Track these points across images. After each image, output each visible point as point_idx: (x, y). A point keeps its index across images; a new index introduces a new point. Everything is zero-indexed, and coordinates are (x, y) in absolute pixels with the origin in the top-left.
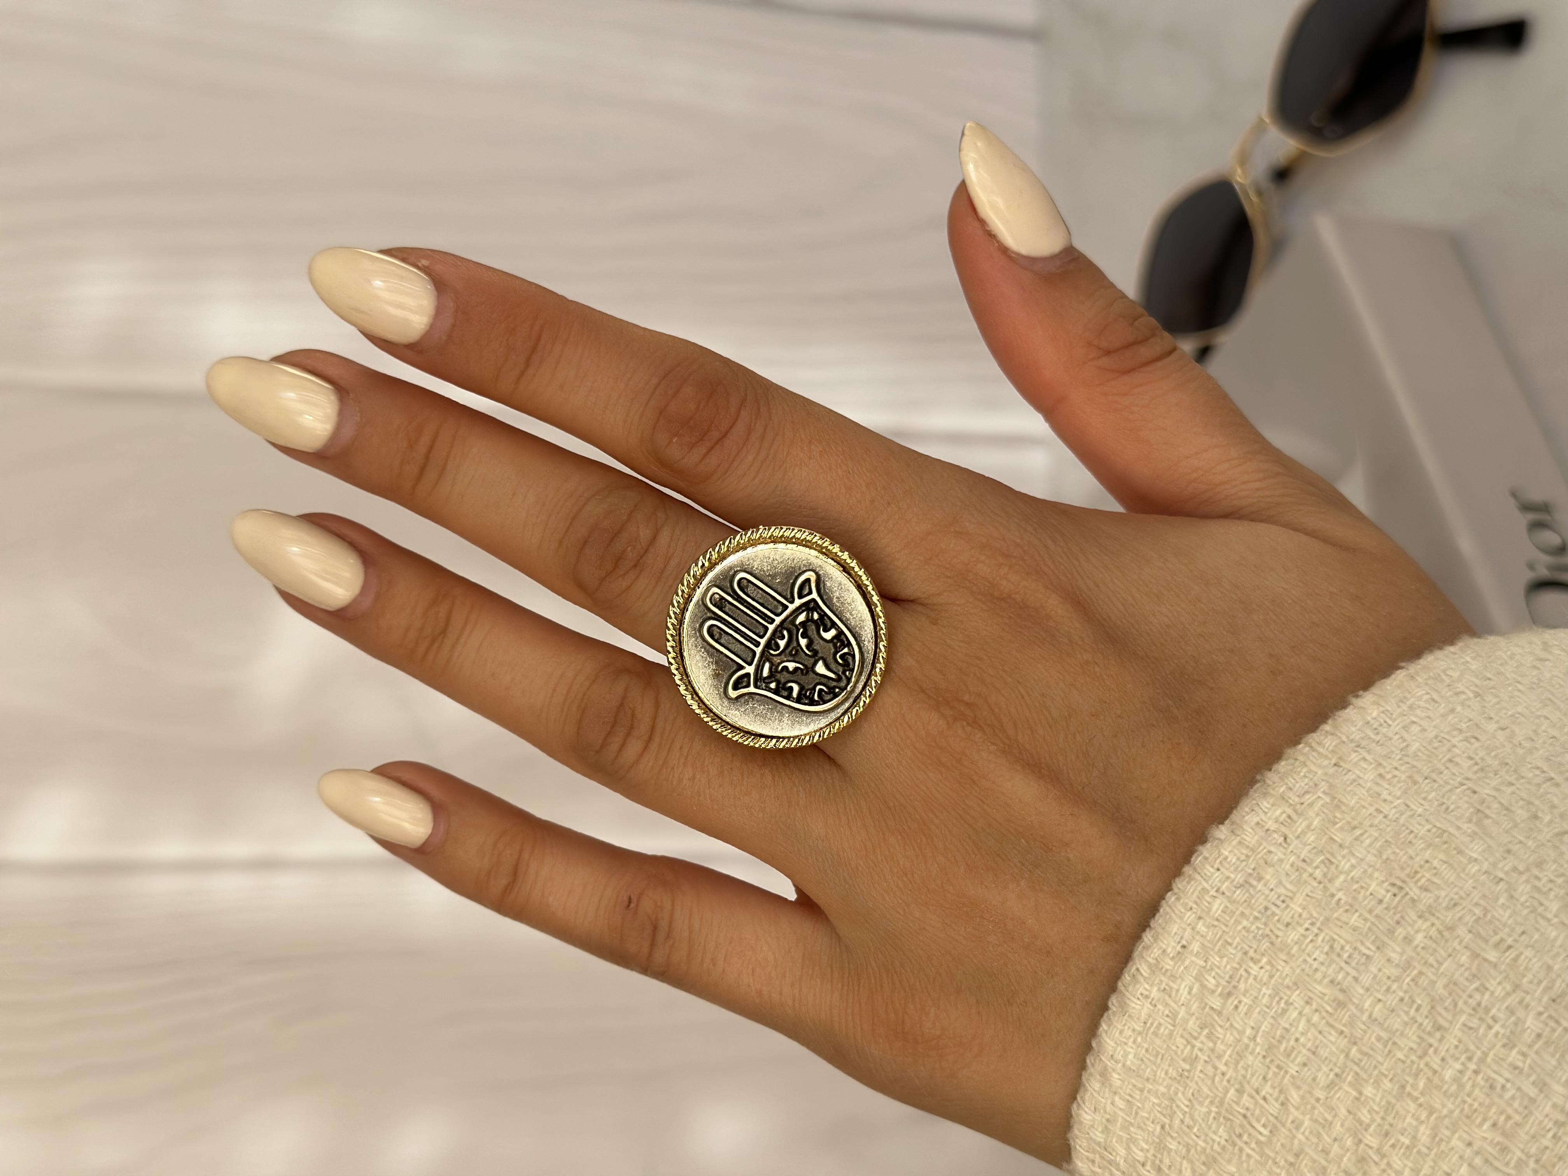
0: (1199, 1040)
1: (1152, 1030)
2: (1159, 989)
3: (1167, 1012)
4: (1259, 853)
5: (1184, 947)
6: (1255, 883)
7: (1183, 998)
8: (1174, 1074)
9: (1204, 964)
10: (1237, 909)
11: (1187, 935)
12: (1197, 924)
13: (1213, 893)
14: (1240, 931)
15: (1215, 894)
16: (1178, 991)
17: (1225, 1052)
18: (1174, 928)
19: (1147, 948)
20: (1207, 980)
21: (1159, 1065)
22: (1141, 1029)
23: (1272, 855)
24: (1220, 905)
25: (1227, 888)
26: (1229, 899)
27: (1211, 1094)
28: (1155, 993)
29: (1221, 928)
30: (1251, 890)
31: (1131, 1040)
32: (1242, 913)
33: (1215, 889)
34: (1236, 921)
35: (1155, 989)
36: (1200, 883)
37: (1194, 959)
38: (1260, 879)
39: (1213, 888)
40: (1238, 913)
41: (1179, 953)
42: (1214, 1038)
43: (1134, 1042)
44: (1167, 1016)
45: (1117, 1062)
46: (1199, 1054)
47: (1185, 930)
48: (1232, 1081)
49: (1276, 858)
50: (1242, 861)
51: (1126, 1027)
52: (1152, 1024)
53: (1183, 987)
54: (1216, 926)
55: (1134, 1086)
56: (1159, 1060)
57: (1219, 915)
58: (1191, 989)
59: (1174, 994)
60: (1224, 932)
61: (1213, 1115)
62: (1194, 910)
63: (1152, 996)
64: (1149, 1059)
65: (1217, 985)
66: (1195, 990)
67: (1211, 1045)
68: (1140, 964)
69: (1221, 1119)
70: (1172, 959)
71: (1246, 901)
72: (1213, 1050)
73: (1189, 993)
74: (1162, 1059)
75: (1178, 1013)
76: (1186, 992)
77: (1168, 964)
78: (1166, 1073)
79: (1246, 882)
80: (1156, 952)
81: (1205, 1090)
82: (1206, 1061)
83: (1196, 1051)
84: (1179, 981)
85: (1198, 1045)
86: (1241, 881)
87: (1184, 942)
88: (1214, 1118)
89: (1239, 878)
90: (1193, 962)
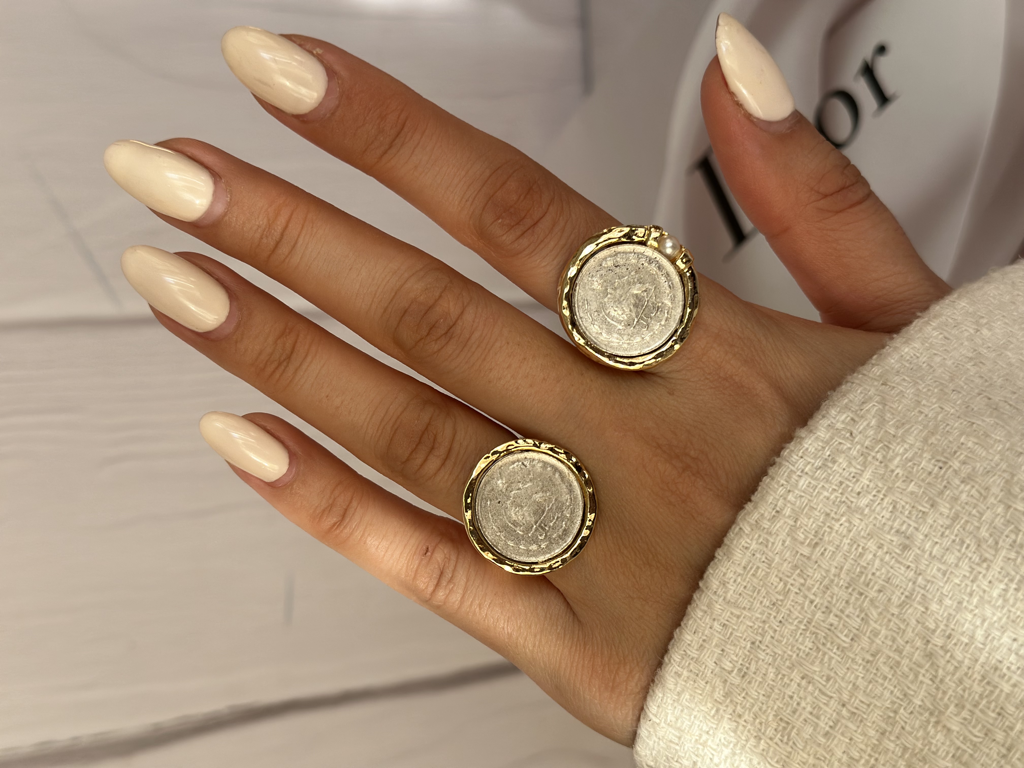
0: (792, 578)
1: (752, 572)
2: (757, 543)
3: (763, 559)
4: (832, 445)
5: (777, 512)
6: (830, 465)
7: (778, 548)
8: (768, 604)
9: (793, 524)
10: (819, 484)
11: (780, 503)
12: (788, 495)
13: (799, 473)
14: (822, 500)
15: (800, 474)
16: (773, 544)
17: (813, 585)
18: (770, 499)
19: (749, 513)
20: (798, 535)
21: (755, 598)
22: (742, 572)
23: (842, 446)
24: (805, 481)
25: (810, 470)
26: (812, 477)
27: (800, 616)
28: (754, 546)
29: (806, 498)
30: (829, 471)
31: (732, 580)
32: (823, 486)
33: (800, 471)
34: (818, 492)
35: (754, 542)
36: (788, 467)
37: (787, 520)
38: (834, 462)
39: (798, 470)
40: (820, 486)
41: (774, 516)
42: (805, 576)
43: (735, 581)
44: (763, 562)
45: (719, 596)
46: (792, 588)
47: (778, 500)
48: (819, 606)
49: (845, 447)
50: (819, 451)
51: (729, 571)
52: (751, 568)
53: (777, 541)
54: (803, 496)
55: (732, 613)
56: (756, 593)
57: (805, 489)
58: (784, 541)
59: (770, 545)
60: (809, 500)
61: (800, 631)
62: (785, 486)
63: (751, 548)
64: (746, 594)
65: (806, 538)
66: (787, 543)
67: (802, 581)
68: (743, 525)
69: (808, 634)
70: (769, 520)
71: (824, 478)
72: (803, 585)
73: (783, 545)
74: (758, 593)
75: (773, 560)
76: (780, 543)
77: (766, 524)
78: (761, 602)
79: (823, 464)
80: (756, 516)
81: (796, 613)
82: (796, 593)
83: (789, 586)
84: (774, 536)
85: (791, 581)
86: (820, 464)
87: (778, 509)
88: (801, 634)
89: (818, 463)
90: (785, 522)
